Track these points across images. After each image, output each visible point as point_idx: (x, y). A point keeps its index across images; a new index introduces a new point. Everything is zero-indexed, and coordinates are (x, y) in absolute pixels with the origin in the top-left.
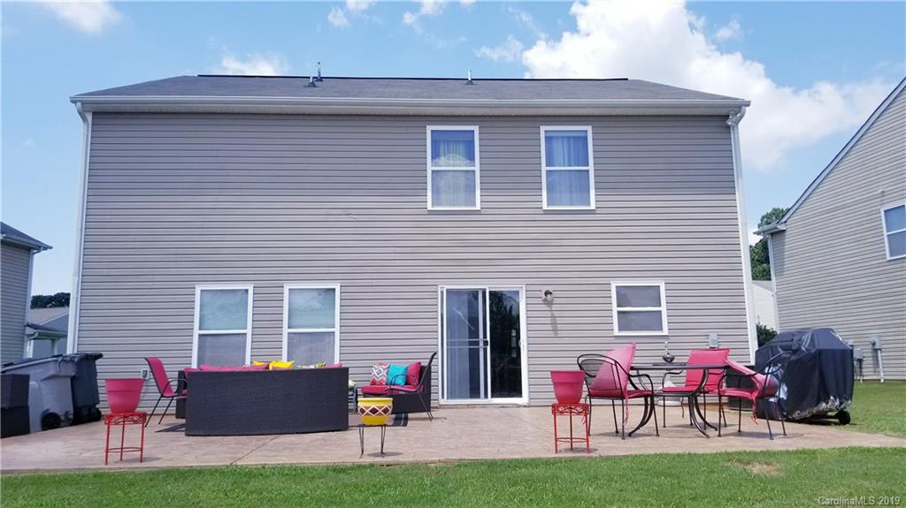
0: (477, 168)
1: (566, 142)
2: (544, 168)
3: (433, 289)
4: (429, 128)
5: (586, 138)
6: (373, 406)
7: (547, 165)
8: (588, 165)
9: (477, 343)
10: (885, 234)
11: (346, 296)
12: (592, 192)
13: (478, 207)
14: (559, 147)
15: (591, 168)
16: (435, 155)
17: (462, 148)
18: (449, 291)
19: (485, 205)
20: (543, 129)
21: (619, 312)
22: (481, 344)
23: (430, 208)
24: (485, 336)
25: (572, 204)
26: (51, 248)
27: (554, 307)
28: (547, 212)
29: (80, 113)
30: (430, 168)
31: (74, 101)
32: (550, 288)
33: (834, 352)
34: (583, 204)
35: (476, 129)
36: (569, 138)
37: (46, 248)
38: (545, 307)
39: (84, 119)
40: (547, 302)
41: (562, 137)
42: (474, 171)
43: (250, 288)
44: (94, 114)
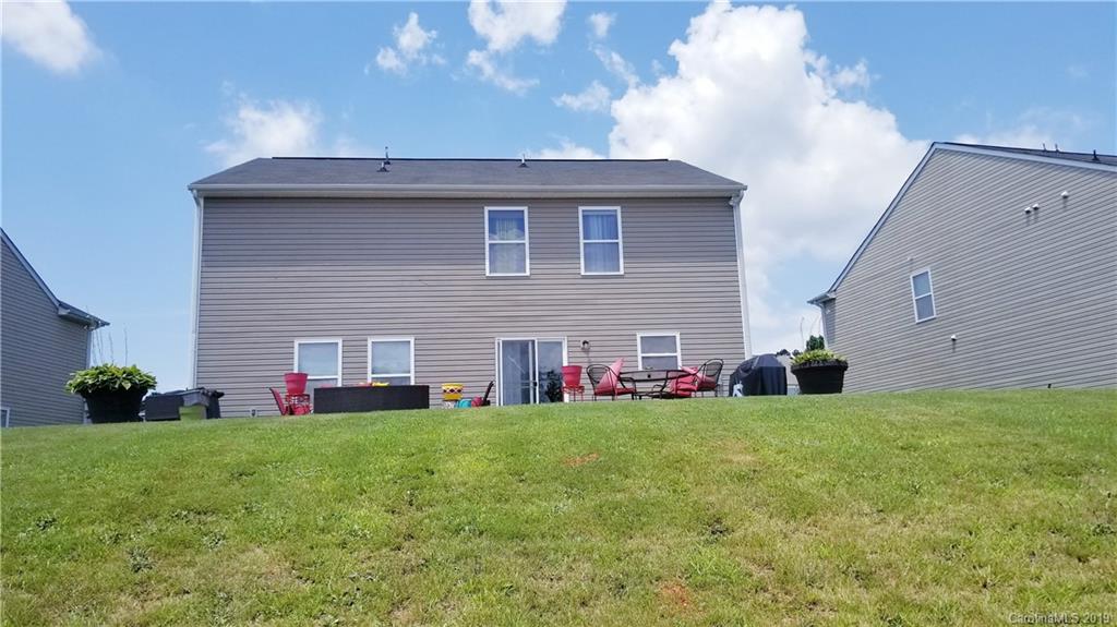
0: (526, 241)
1: (600, 219)
2: (582, 241)
3: (492, 340)
4: (487, 209)
5: (616, 216)
6: (451, 388)
7: (585, 238)
8: (617, 238)
9: (528, 384)
10: (914, 298)
11: (419, 347)
12: (621, 261)
13: (528, 273)
14: (595, 225)
15: (620, 241)
16: (492, 231)
17: (514, 224)
18: (504, 342)
19: (534, 271)
20: (581, 209)
21: (643, 358)
22: (532, 385)
23: (488, 274)
24: (534, 379)
25: (605, 271)
26: (108, 324)
27: (591, 354)
28: (585, 277)
29: (195, 199)
30: (487, 242)
31: (191, 190)
32: (587, 339)
33: (771, 368)
34: (614, 271)
35: (525, 209)
36: (602, 216)
37: (104, 324)
38: (583, 355)
39: (198, 203)
40: (586, 351)
41: (597, 216)
42: (524, 244)
43: (340, 341)
44: (206, 199)
